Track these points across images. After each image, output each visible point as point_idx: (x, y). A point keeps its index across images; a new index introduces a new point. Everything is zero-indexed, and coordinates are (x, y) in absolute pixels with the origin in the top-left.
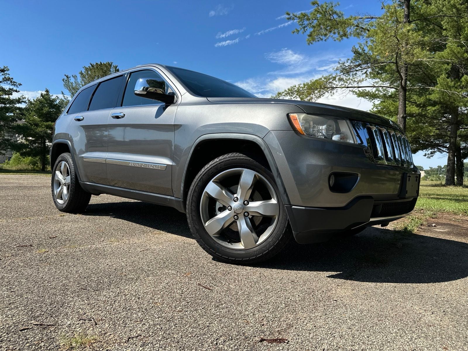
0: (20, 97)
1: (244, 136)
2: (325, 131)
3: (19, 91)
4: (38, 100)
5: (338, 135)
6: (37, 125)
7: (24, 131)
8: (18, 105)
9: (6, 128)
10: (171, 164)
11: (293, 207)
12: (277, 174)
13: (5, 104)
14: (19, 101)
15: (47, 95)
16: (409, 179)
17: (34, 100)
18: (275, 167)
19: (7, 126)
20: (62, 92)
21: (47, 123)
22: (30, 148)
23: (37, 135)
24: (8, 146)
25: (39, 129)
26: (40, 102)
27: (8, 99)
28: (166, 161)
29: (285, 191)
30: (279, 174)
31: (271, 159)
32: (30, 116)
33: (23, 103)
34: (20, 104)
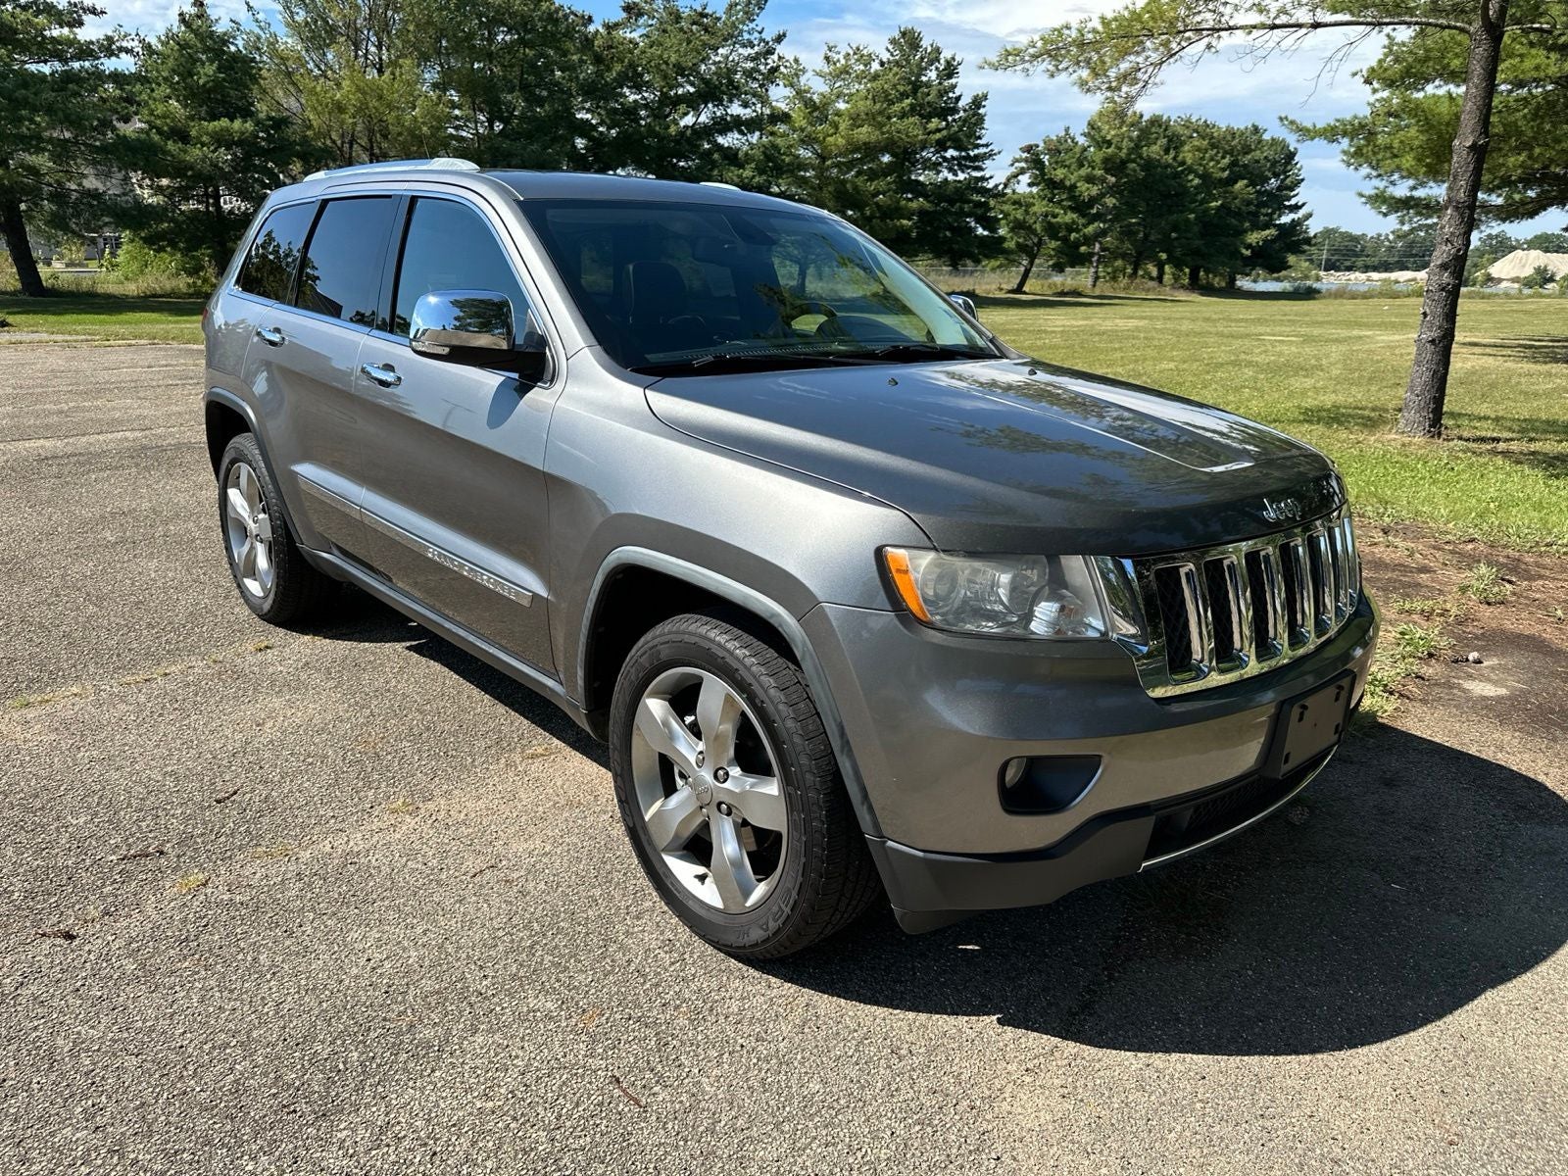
0: (110, 34)
1: (747, 596)
2: (1008, 593)
3: (103, 12)
4: (170, 36)
5: (1050, 604)
6: (182, 136)
7: (141, 156)
8: (109, 65)
9: (83, 148)
10: (543, 592)
11: (890, 843)
12: (839, 742)
13: (64, 61)
14: (109, 48)
15: (199, 16)
16: (1302, 714)
17: (159, 38)
18: (835, 721)
19: (84, 144)
20: (247, 4)
21: (216, 123)
22: (172, 220)
23: (190, 173)
24: (102, 215)
25: (195, 154)
26: (178, 44)
27: (72, 42)
28: (530, 582)
29: (865, 797)
30: (848, 742)
31: (822, 695)
32: (155, 100)
33: (123, 55)
34: (113, 59)
